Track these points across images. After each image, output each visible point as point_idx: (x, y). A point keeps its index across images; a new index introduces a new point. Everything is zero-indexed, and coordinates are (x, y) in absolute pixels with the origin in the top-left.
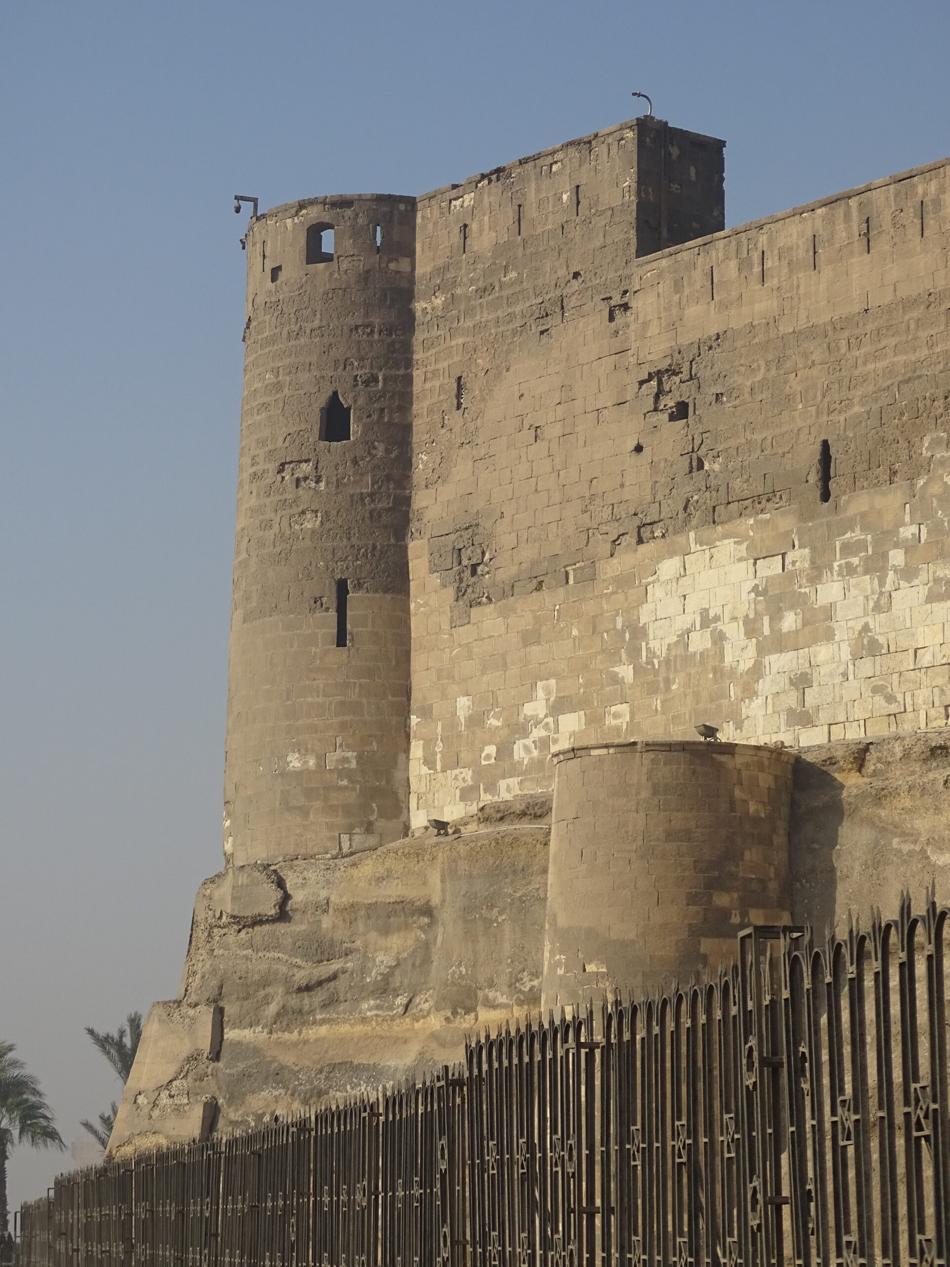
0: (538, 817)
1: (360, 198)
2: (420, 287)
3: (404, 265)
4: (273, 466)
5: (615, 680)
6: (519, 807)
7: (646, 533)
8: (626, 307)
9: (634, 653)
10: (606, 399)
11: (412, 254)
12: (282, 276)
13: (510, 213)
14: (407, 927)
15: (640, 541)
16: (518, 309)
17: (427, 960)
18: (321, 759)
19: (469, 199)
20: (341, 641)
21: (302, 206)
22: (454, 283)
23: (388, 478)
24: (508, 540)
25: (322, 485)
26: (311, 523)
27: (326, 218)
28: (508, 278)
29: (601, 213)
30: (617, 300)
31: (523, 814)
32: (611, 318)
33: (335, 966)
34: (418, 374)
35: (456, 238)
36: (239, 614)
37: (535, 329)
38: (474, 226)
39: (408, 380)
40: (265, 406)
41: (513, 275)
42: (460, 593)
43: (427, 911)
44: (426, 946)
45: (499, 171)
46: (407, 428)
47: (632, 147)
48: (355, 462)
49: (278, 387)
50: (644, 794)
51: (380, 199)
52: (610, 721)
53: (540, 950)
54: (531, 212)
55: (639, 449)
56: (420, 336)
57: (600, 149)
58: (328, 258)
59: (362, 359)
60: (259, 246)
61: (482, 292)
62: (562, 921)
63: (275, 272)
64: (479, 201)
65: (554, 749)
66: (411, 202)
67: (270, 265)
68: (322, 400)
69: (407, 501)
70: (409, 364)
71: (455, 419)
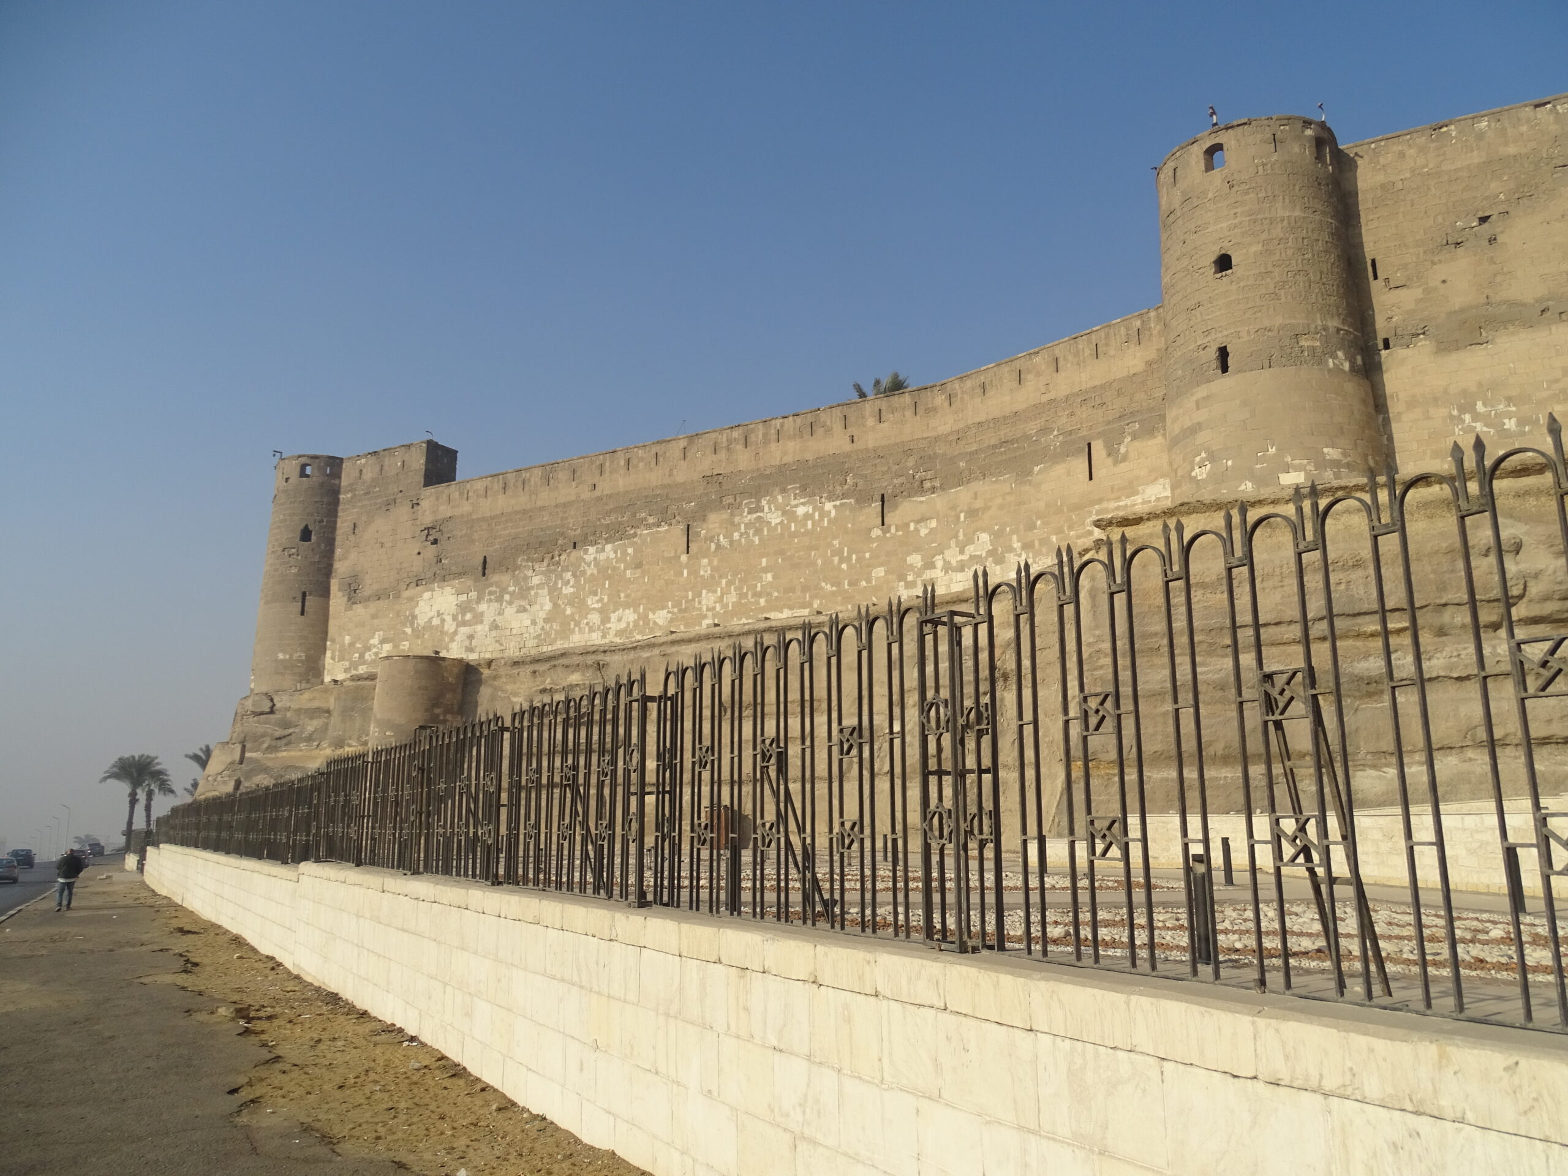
0: (372, 680)
1: (322, 456)
2: (342, 490)
3: (337, 482)
4: (281, 549)
5: (404, 633)
6: (365, 676)
7: (419, 582)
8: (418, 504)
9: (412, 624)
10: (409, 535)
11: (340, 478)
12: (290, 481)
13: (378, 468)
14: (320, 717)
15: (417, 585)
16: (378, 501)
17: (326, 729)
18: (291, 655)
19: (363, 461)
20: (302, 613)
21: (300, 456)
22: (355, 490)
23: (325, 556)
24: (368, 582)
25: (299, 557)
26: (294, 570)
27: (308, 462)
29: (411, 471)
30: (415, 501)
31: (366, 679)
32: (413, 507)
33: (291, 730)
34: (339, 521)
35: (357, 474)
36: (263, 602)
37: (385, 509)
38: (364, 471)
39: (335, 522)
40: (279, 527)
41: (377, 489)
42: (349, 599)
43: (328, 711)
44: (327, 724)
45: (375, 452)
46: (334, 540)
47: (425, 450)
48: (313, 550)
49: (285, 520)
50: (412, 673)
51: (330, 457)
52: (402, 647)
53: (369, 727)
54: (386, 468)
55: (419, 553)
56: (341, 507)
57: (413, 449)
58: (308, 476)
59: (318, 513)
60: (281, 470)
61: (366, 494)
62: (379, 716)
63: (287, 480)
64: (367, 462)
65: (380, 656)
66: (341, 460)
67: (285, 477)
68: (302, 527)
69: (332, 565)
70: (336, 516)
71: (352, 538)
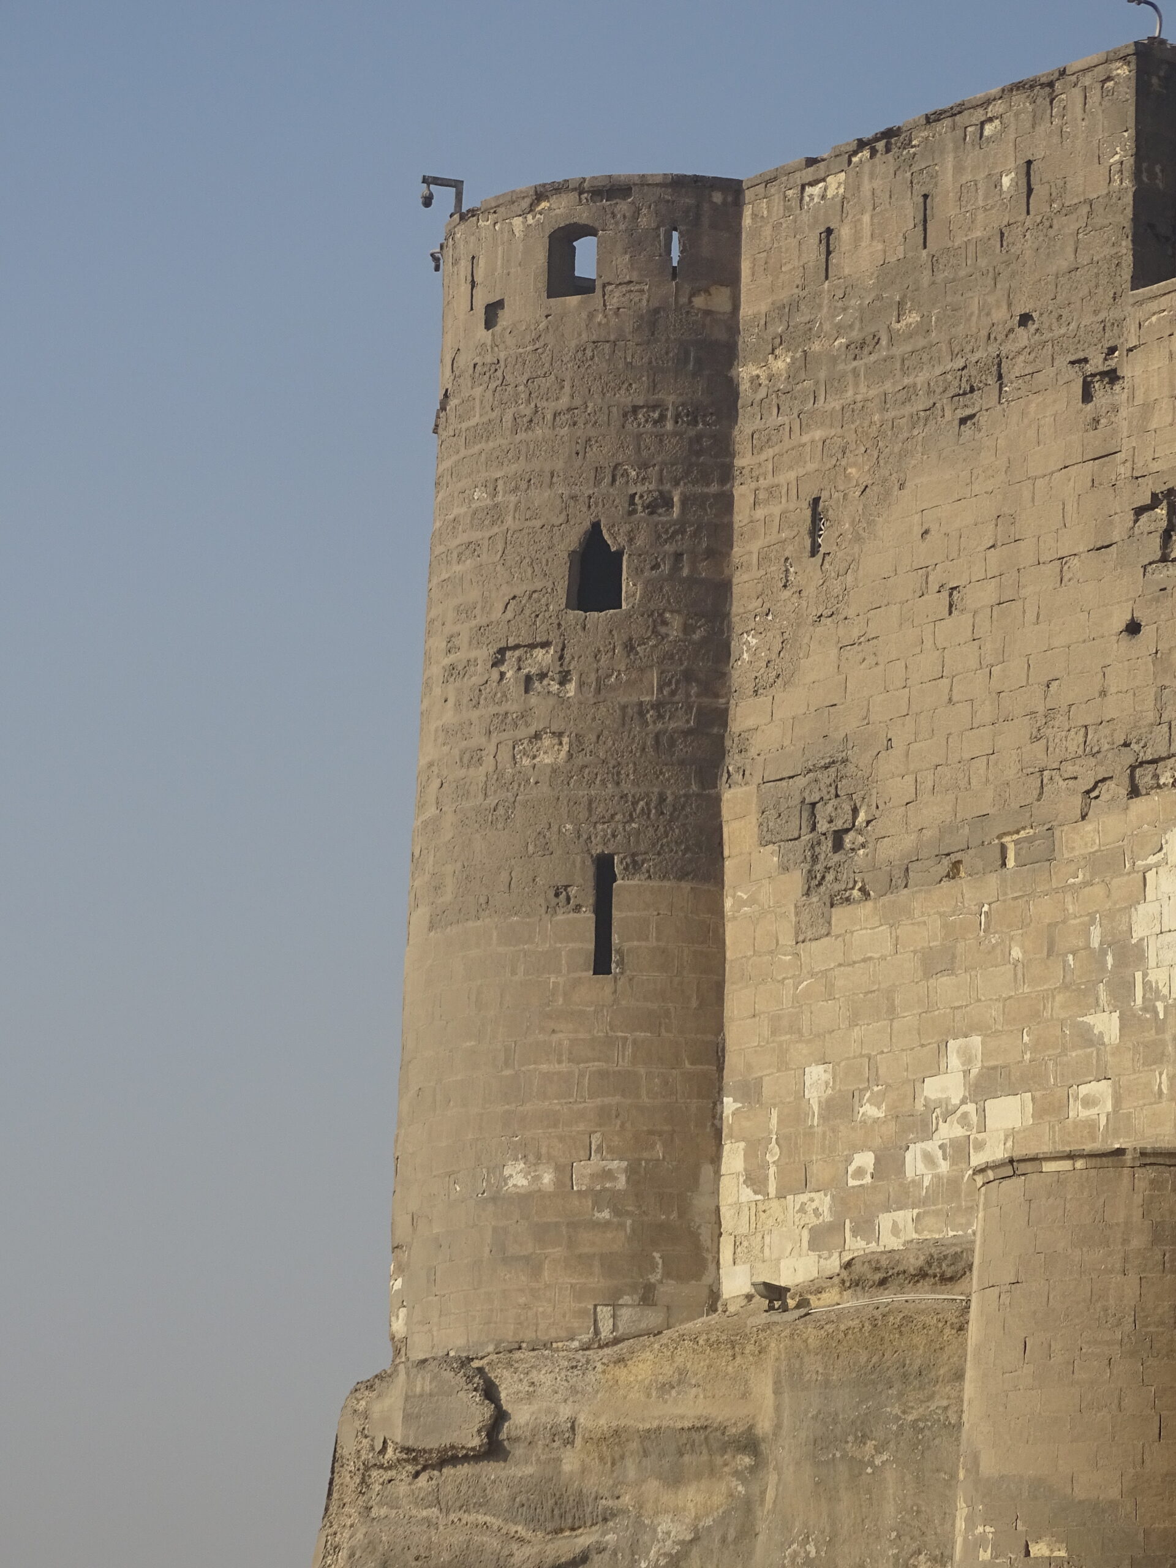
0: (947, 1280)
1: (644, 182)
2: (747, 339)
3: (720, 300)
4: (484, 654)
5: (1088, 1038)
6: (913, 1263)
7: (1144, 778)
8: (1112, 376)
9: (1122, 990)
10: (1076, 540)
11: (732, 280)
12: (505, 318)
13: (910, 208)
14: (712, 1472)
15: (1134, 792)
16: (920, 379)
17: (747, 1532)
18: (565, 1172)
19: (835, 184)
20: (602, 963)
21: (540, 195)
22: (808, 332)
23: (688, 676)
24: (899, 788)
25: (571, 688)
26: (550, 755)
27: (583, 215)
28: (903, 323)
29: (1068, 211)
30: (1097, 363)
31: (921, 1275)
32: (1087, 396)
33: (585, 1539)
34: (742, 493)
35: (813, 253)
36: (421, 916)
37: (952, 415)
38: (845, 232)
39: (726, 503)
40: (473, 548)
41: (912, 318)
42: (813, 882)
43: (750, 1444)
44: (748, 1506)
45: (889, 134)
46: (723, 589)
47: (1127, 94)
48: (630, 647)
49: (495, 514)
50: (1138, 1242)
51: (678, 183)
52: (1078, 1112)
53: (948, 1517)
54: (946, 208)
55: (1133, 628)
56: (746, 426)
57: (1070, 97)
58: (585, 287)
59: (644, 466)
60: (464, 265)
61: (857, 348)
62: (988, 1466)
63: (492, 312)
64: (853, 187)
65: (978, 1159)
66: (733, 189)
67: (481, 299)
68: (572, 538)
69: (721, 717)
70: (727, 474)
71: (807, 573)
